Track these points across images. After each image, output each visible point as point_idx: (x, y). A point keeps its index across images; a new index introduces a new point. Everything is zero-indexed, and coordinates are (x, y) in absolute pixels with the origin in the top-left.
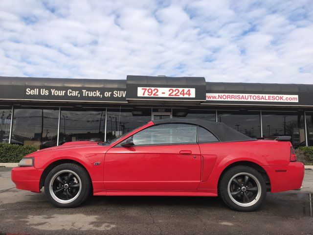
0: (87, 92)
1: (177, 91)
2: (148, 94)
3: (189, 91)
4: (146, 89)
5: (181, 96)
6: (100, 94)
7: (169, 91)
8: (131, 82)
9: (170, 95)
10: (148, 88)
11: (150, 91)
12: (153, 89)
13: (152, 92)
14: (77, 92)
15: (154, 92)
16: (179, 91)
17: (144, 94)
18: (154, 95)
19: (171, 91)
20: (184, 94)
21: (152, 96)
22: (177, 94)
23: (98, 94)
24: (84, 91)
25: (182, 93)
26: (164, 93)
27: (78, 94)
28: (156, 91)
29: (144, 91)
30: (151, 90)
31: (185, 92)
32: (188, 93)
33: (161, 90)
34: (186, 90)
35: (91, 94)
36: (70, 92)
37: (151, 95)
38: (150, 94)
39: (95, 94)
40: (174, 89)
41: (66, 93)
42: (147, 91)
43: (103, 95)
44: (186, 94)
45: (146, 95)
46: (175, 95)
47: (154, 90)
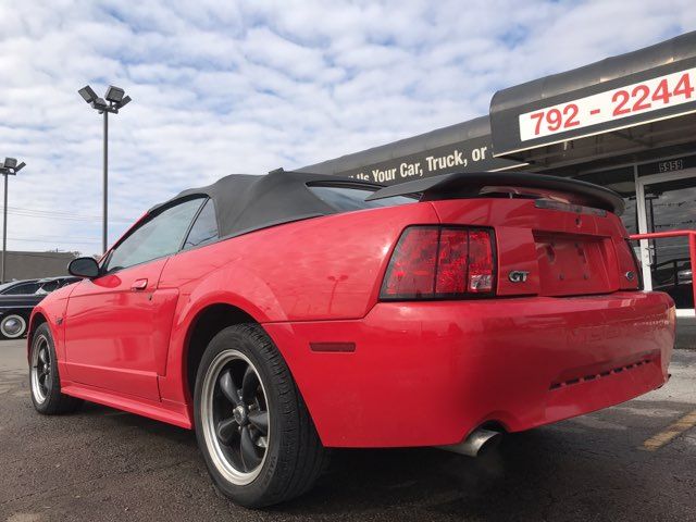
0: (435, 162)
1: (641, 93)
2: (550, 128)
3: (686, 79)
4: (541, 115)
5: (659, 105)
6: (462, 158)
7: (614, 99)
8: (501, 107)
9: (616, 112)
10: (546, 111)
11: (554, 116)
12: (561, 107)
13: (559, 119)
14: (417, 165)
15: (565, 118)
16: (647, 90)
17: (537, 132)
18: (567, 124)
19: (621, 98)
20: (666, 97)
21: (562, 129)
22: (643, 103)
23: (458, 158)
24: (429, 159)
25: (661, 93)
26: (598, 111)
27: (419, 168)
28: (571, 111)
29: (537, 120)
30: (557, 111)
31: (671, 89)
32: (682, 87)
33: (585, 104)
34: (673, 79)
35: (444, 163)
36: (405, 169)
37: (557, 128)
38: (554, 125)
39: (451, 160)
40: (629, 89)
41: (398, 173)
42: (544, 119)
43: (470, 159)
44: (677, 92)
45: (545, 132)
46: (636, 107)
47: (565, 112)
